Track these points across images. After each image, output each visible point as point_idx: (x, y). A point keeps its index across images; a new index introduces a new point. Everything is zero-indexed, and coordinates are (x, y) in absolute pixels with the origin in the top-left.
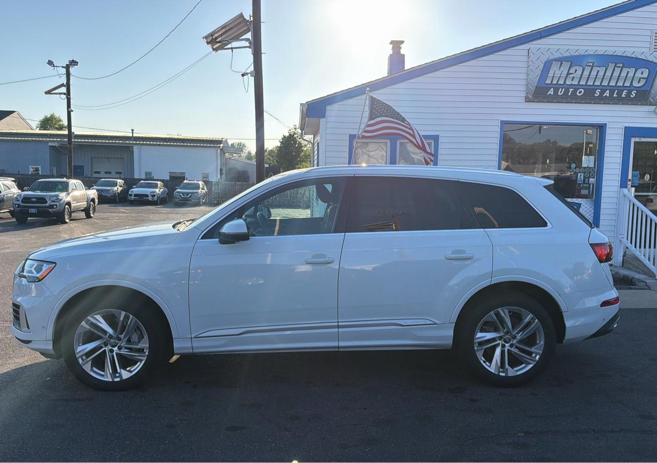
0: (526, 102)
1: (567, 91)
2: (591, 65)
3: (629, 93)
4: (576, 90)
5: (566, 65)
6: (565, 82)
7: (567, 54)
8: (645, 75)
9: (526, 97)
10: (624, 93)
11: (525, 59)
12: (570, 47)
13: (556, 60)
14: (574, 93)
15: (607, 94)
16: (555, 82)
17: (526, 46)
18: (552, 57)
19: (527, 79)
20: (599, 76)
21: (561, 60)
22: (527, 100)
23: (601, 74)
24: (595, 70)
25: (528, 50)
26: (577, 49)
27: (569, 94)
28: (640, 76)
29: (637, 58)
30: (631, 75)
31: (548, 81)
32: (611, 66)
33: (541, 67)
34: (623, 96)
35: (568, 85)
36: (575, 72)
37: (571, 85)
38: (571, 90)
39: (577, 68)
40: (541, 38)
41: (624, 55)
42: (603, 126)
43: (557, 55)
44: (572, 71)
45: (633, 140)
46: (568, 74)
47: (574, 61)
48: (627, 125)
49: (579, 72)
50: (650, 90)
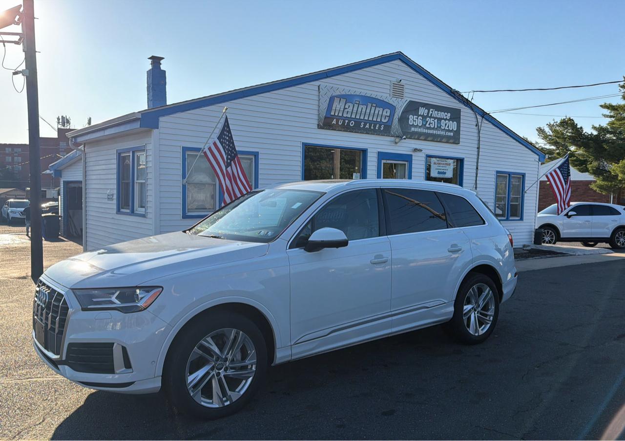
0: (318, 128)
1: (344, 122)
2: (358, 103)
3: (380, 127)
4: (350, 121)
5: (343, 101)
6: (343, 115)
7: (343, 93)
8: (388, 114)
9: (318, 125)
10: (377, 127)
11: (317, 93)
12: (346, 88)
13: (337, 96)
14: (348, 123)
15: (367, 126)
16: (336, 114)
17: (317, 83)
18: (334, 94)
19: (319, 110)
20: (363, 112)
21: (340, 97)
22: (319, 127)
23: (364, 110)
24: (361, 107)
25: (319, 86)
26: (355, 90)
27: (346, 124)
28: (386, 114)
29: (383, 101)
30: (380, 113)
31: (332, 113)
32: (370, 105)
33: (328, 102)
34: (377, 128)
35: (345, 117)
36: (349, 107)
37: (347, 117)
38: (347, 121)
39: (350, 104)
40: (327, 77)
41: (376, 97)
42: (366, 151)
43: (338, 93)
44: (347, 107)
45: (383, 161)
46: (345, 108)
47: (347, 98)
48: (380, 150)
49: (351, 108)
50: (391, 126)
